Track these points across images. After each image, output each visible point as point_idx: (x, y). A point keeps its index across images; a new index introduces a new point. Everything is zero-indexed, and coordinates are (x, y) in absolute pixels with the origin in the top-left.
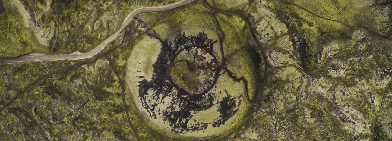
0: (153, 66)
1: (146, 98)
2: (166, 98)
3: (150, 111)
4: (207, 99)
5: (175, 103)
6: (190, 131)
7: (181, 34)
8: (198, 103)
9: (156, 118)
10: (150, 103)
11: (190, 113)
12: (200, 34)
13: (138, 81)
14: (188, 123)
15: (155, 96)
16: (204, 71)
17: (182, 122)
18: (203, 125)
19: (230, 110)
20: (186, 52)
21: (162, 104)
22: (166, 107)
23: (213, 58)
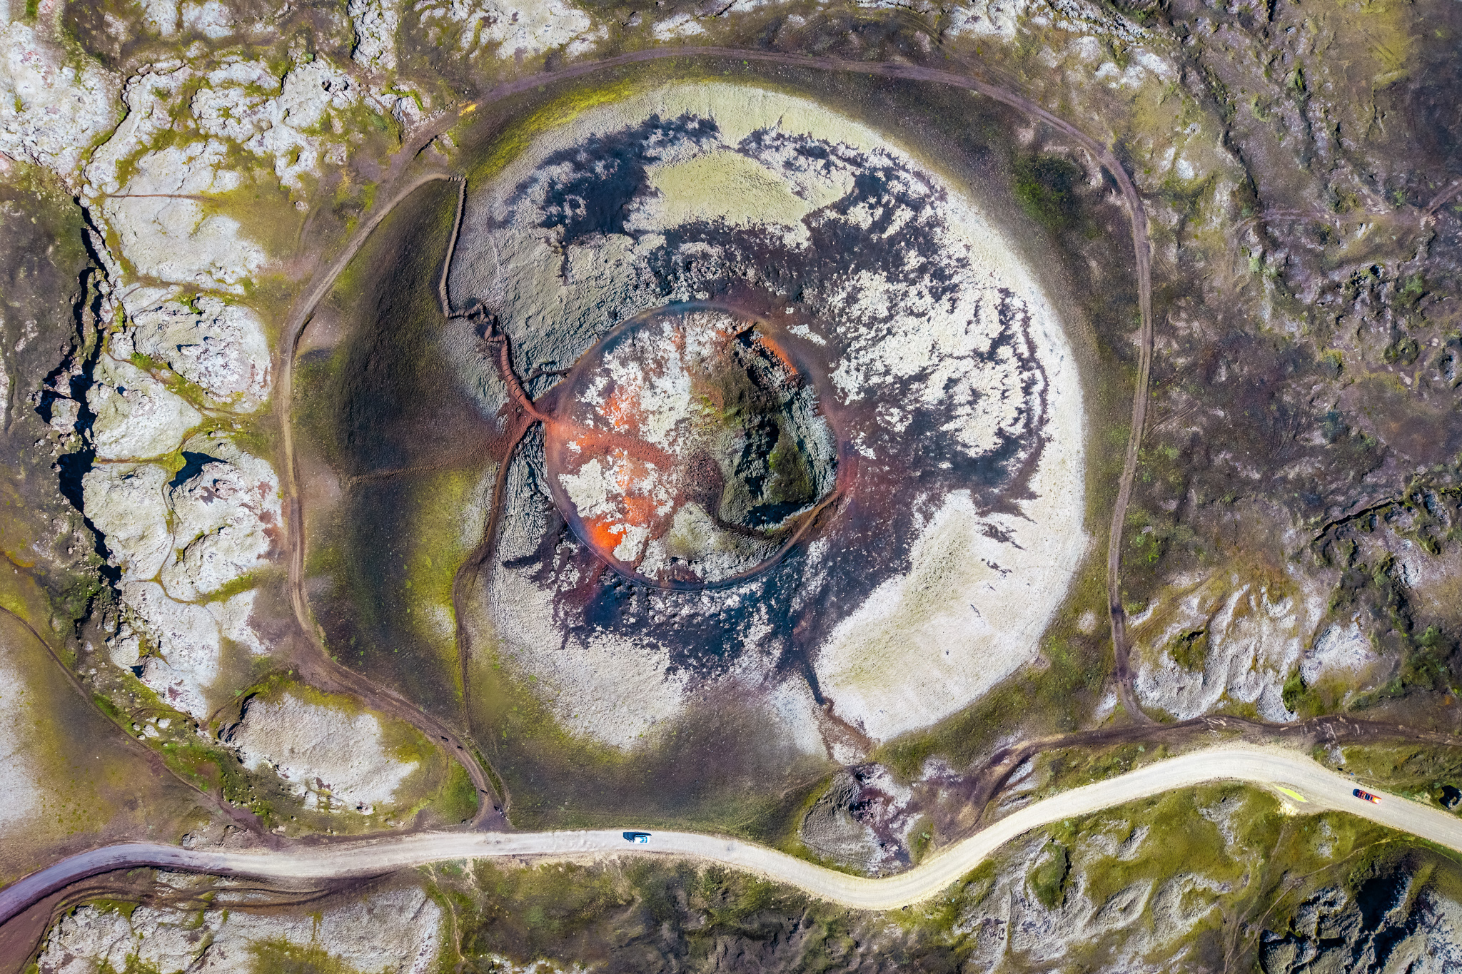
0: (908, 568)
1: (1015, 414)
2: (908, 368)
3: (1021, 339)
4: (687, 268)
5: (874, 319)
6: (852, 154)
7: (692, 679)
8: (745, 273)
9: (1001, 291)
10: (1005, 381)
11: (808, 240)
12: (587, 636)
13: (1018, 519)
14: (841, 195)
15: (960, 405)
16: (643, 428)
17: (872, 214)
18: (766, 155)
19: (589, 175)
20: (704, 569)
21: (945, 350)
22: (929, 320)
23: (562, 477)
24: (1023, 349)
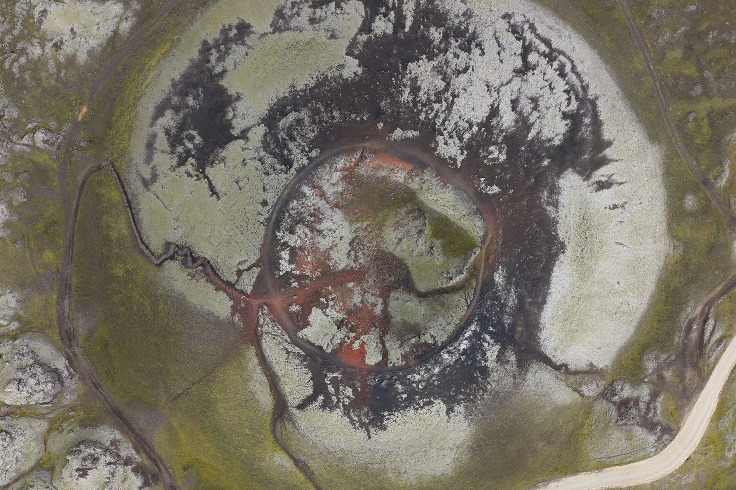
0: (563, 246)
1: (566, 96)
2: (481, 114)
3: (537, 42)
4: (293, 139)
5: (439, 95)
7: (466, 408)
8: (333, 118)
9: (504, 17)
10: (546, 77)
11: (359, 66)
12: (382, 422)
13: (611, 165)
14: (360, 21)
15: (530, 114)
16: (331, 263)
17: (389, 20)
18: (293, 24)
19: (187, 111)
20: (432, 336)
21: (496, 83)
22: (473, 70)
23: (301, 334)
24: (543, 48)
